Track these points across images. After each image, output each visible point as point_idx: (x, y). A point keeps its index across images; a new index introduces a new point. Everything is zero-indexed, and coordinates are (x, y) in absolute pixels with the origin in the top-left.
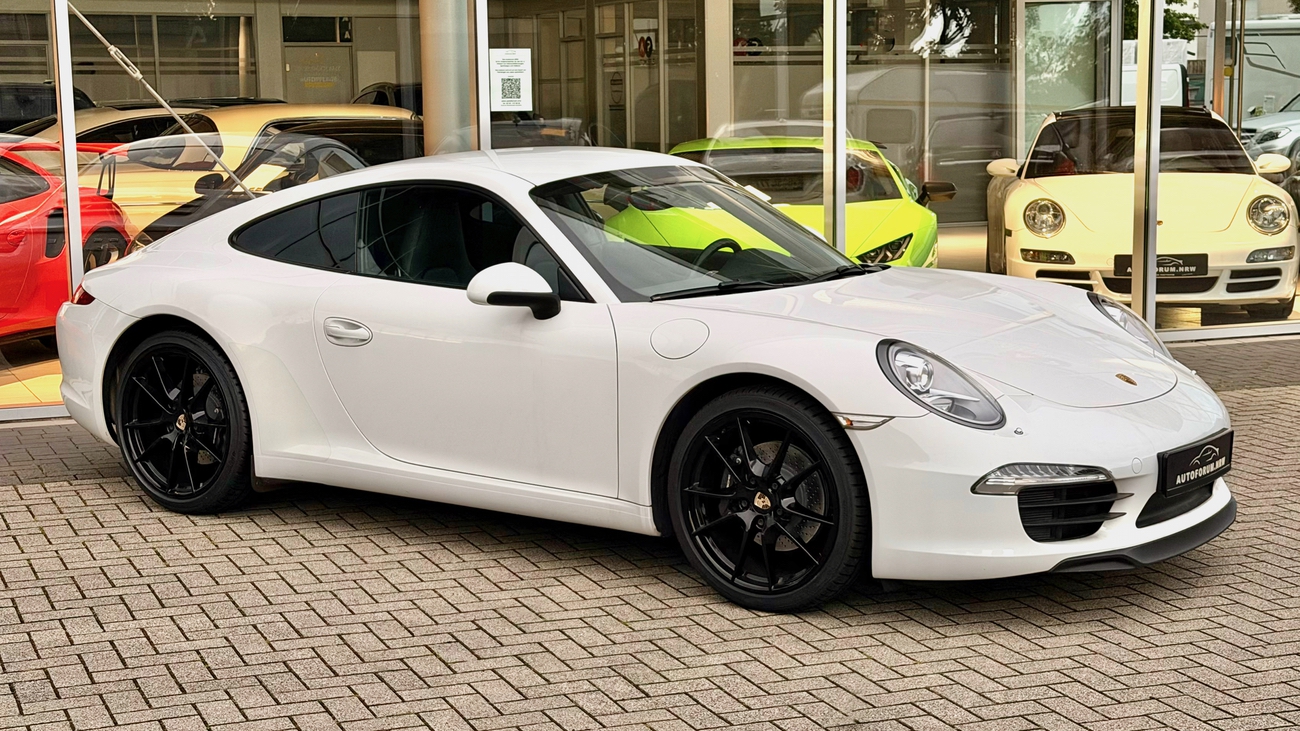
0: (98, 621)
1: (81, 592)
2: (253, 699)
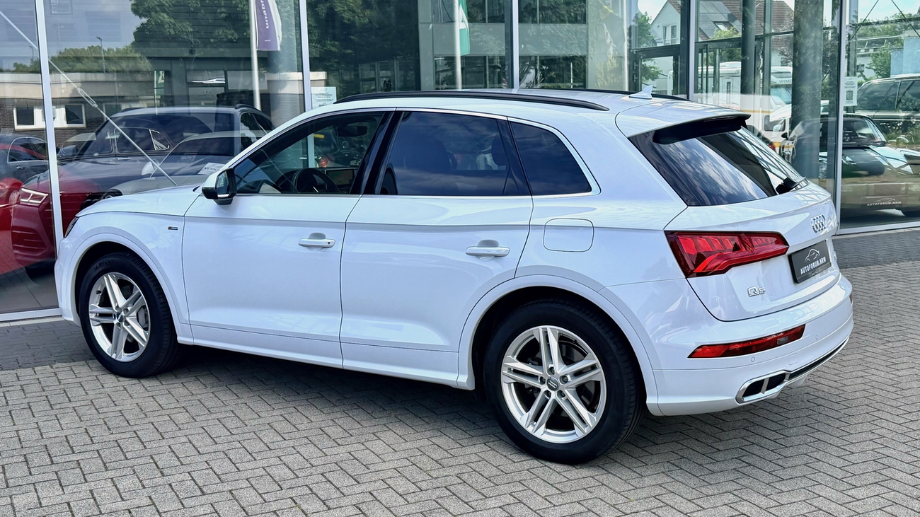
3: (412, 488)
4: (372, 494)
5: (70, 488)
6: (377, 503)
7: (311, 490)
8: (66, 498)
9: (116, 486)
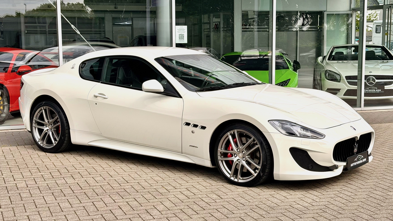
0: (73, 178)
1: (68, 171)
2: (116, 197)
3: (209, 185)
4: (193, 186)
5: (77, 179)
6: (194, 188)
7: (169, 184)
8: (76, 182)
9: (94, 179)
